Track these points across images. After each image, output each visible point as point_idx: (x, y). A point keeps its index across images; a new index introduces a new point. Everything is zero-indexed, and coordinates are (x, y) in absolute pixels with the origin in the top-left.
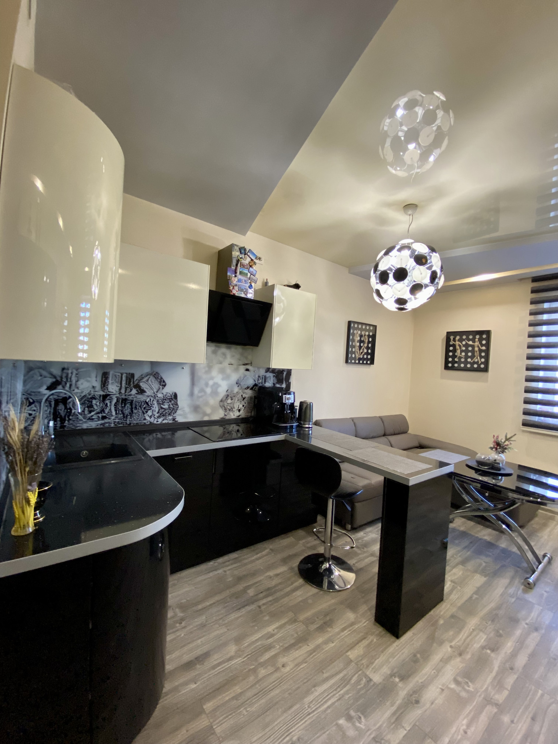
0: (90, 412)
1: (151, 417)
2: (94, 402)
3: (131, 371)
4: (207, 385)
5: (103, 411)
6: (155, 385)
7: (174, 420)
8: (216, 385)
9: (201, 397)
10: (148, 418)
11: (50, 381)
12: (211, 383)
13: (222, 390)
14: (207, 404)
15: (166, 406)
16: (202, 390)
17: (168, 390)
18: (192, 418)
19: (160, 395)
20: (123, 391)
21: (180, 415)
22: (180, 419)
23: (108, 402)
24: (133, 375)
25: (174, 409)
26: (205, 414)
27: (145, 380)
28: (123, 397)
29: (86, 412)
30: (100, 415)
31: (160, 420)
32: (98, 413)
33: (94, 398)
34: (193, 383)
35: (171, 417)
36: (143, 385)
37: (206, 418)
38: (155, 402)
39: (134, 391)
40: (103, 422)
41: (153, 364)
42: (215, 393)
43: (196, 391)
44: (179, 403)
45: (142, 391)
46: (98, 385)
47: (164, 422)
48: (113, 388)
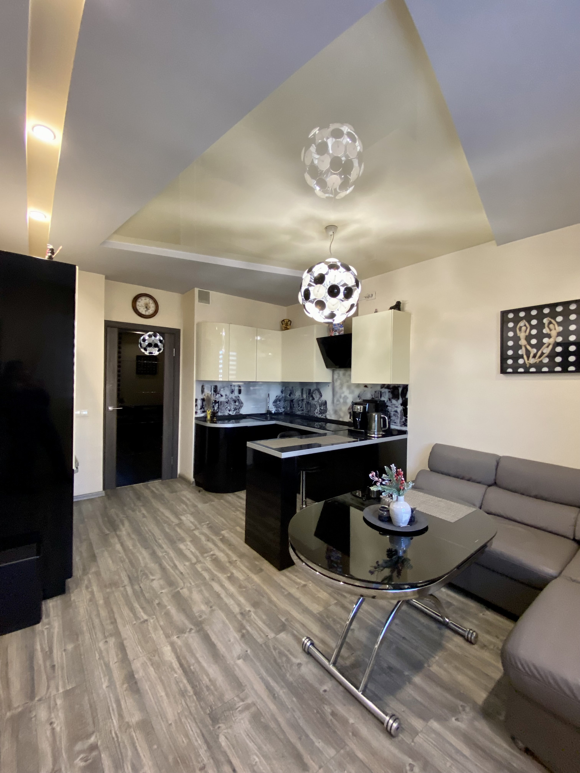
0: (299, 407)
1: (317, 413)
2: (300, 402)
3: (310, 388)
4: (340, 397)
5: (301, 407)
6: (318, 396)
7: (326, 417)
8: (346, 398)
9: (338, 404)
10: (316, 414)
11: (289, 392)
12: (343, 396)
13: (350, 401)
14: (341, 409)
15: (322, 408)
16: (338, 400)
17: (324, 398)
18: (333, 417)
19: (320, 402)
20: (307, 398)
21: (328, 414)
22: (329, 417)
23: (303, 403)
24: (310, 390)
25: (325, 411)
26: (340, 417)
27: (314, 393)
28: (308, 401)
29: (298, 407)
30: (301, 409)
31: (320, 415)
32: (301, 408)
33: (300, 401)
34: (334, 395)
35: (324, 415)
36: (314, 396)
37: (341, 420)
38: (318, 405)
39: (311, 399)
40: (302, 412)
41: (318, 383)
42: (345, 403)
43: (335, 401)
44: (328, 407)
45: (313, 399)
46: (300, 394)
47: (322, 417)
48: (305, 396)
